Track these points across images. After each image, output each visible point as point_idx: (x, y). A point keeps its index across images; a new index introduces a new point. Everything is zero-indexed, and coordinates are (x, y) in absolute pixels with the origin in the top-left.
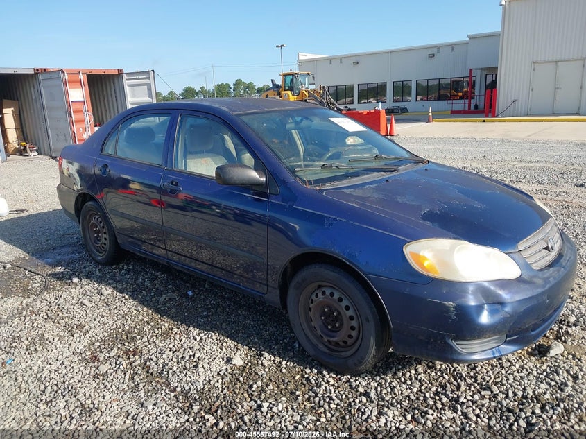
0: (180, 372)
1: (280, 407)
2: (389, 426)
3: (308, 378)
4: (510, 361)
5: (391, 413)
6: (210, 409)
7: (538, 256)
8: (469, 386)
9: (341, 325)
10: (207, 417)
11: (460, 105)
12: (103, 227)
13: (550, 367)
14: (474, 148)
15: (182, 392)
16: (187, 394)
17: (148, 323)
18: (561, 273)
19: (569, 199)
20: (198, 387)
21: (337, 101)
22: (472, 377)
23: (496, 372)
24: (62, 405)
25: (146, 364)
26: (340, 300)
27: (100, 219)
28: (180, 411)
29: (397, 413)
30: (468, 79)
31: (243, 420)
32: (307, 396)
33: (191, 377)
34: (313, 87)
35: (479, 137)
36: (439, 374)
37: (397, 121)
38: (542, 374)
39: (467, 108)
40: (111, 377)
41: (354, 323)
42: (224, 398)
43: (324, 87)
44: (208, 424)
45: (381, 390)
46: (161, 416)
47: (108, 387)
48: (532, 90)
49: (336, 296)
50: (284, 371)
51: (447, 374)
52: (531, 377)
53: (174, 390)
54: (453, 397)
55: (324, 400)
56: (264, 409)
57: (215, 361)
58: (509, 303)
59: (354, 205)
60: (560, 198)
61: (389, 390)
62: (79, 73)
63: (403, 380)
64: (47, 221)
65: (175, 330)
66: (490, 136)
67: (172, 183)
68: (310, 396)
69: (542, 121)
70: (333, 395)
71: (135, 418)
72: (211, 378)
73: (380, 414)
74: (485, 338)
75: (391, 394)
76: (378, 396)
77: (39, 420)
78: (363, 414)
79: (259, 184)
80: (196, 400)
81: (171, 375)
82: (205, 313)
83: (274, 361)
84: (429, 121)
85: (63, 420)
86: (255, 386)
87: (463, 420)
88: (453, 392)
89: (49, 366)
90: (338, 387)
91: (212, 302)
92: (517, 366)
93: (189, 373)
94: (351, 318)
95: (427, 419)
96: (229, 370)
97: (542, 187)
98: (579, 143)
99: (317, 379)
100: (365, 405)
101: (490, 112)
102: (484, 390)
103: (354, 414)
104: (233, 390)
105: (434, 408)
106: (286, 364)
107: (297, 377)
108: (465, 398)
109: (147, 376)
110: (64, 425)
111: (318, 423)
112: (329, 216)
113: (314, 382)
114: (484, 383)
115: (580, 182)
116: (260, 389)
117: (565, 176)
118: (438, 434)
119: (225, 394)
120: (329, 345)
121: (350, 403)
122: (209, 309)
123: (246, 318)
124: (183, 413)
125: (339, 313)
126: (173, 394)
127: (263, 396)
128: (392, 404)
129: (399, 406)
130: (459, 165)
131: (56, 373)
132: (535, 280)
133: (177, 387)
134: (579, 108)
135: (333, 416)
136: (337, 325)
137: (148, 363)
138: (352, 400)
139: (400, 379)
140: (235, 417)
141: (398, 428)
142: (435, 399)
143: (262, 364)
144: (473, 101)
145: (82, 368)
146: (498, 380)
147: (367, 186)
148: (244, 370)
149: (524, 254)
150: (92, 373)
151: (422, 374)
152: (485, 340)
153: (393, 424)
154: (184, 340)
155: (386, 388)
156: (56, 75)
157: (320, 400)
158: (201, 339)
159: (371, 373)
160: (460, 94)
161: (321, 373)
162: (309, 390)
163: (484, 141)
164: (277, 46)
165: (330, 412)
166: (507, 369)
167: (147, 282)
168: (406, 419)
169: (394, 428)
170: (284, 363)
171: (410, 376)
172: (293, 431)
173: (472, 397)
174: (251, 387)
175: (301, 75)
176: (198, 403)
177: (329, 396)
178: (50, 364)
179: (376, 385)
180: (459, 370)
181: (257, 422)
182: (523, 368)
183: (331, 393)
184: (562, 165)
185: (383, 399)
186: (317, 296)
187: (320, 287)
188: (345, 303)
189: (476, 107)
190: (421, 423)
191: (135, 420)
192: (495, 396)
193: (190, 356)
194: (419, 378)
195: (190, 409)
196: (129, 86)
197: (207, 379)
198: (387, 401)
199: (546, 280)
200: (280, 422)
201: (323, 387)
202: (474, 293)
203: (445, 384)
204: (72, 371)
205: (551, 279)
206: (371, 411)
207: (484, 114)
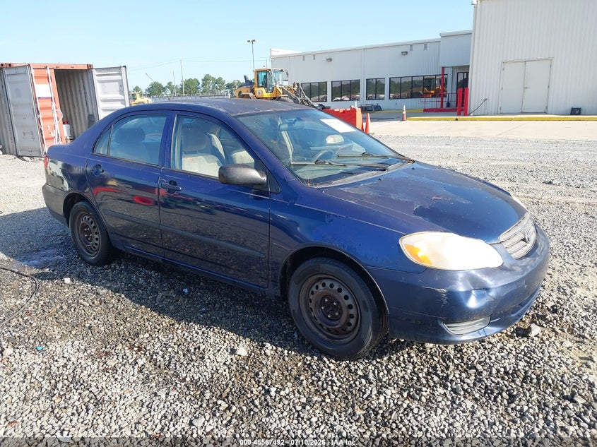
0: (188, 364)
1: (287, 391)
2: (388, 403)
3: (310, 364)
4: (491, 343)
5: (388, 392)
6: (221, 396)
7: (517, 246)
8: (457, 366)
9: (341, 313)
10: (219, 402)
11: (432, 103)
12: (95, 227)
13: (528, 347)
14: (449, 147)
15: (192, 381)
16: (196, 383)
17: (148, 320)
18: (536, 262)
19: (539, 196)
20: (207, 377)
21: (310, 98)
22: (459, 358)
23: (480, 353)
24: (76, 397)
25: (152, 358)
26: (340, 290)
27: (91, 220)
28: (193, 398)
29: (394, 392)
30: (440, 77)
31: (253, 404)
32: (310, 381)
33: (198, 368)
34: (286, 84)
35: (452, 135)
36: (429, 356)
37: (373, 119)
38: (520, 353)
39: (439, 106)
40: (120, 371)
41: (353, 312)
42: (233, 385)
43: (298, 84)
44: (221, 408)
45: (378, 373)
46: (175, 403)
47: (119, 380)
48: (502, 89)
49: (336, 287)
50: (287, 359)
51: (436, 357)
52: (511, 356)
53: (184, 380)
54: (443, 376)
55: (327, 383)
56: (273, 393)
57: (220, 352)
58: (493, 288)
59: (352, 202)
60: (530, 195)
61: (386, 372)
62: (46, 68)
63: (397, 363)
64: (25, 222)
65: (177, 326)
66: (464, 134)
67: (170, 182)
68: (313, 381)
69: (511, 120)
70: (335, 379)
71: (150, 406)
72: (218, 368)
73: (379, 393)
74: (473, 320)
75: (387, 376)
76: (375, 378)
77: (56, 412)
78: (364, 393)
79: (260, 184)
80: (206, 388)
81: (178, 367)
82: (203, 309)
83: (276, 350)
84: (403, 120)
85: (79, 411)
86: (261, 373)
87: (453, 395)
88: (442, 371)
89: (55, 363)
90: (339, 371)
91: (209, 299)
92: (498, 347)
93: (196, 364)
94: (350, 307)
95: (422, 395)
96: (235, 360)
97: (514, 185)
98: (547, 141)
99: (318, 365)
100: (365, 386)
101: (462, 110)
102: (471, 369)
103: (356, 395)
104: (241, 378)
105: (427, 386)
106: (288, 353)
107: (300, 364)
108: (454, 376)
109: (155, 369)
110: (81, 415)
111: (323, 404)
112: (328, 212)
113: (315, 368)
114: (470, 363)
115: (549, 180)
116: (265, 376)
117: (535, 174)
118: (432, 408)
119: (233, 382)
120: (328, 334)
121: (351, 385)
122: (207, 305)
123: (244, 312)
124: (196, 400)
125: (338, 303)
126: (183, 384)
127: (269, 382)
128: (389, 385)
129: (396, 386)
130: (436, 164)
131: (65, 369)
132: (514, 268)
133: (186, 377)
134: (547, 108)
135: (336, 397)
136: (337, 314)
137: (154, 357)
138: (352, 382)
139: (394, 362)
140: (245, 402)
141: (397, 404)
142: (427, 378)
143: (265, 354)
144: (445, 99)
145: (90, 364)
146: (481, 360)
147: (362, 185)
148: (248, 360)
149: (505, 245)
150: (101, 368)
151: (415, 358)
152: (472, 322)
153: (392, 401)
154: (186, 334)
155: (383, 371)
156: (22, 70)
157: (323, 384)
158: (203, 333)
159: (367, 358)
160: (433, 92)
161: (322, 360)
162: (312, 375)
163: (457, 139)
164: (249, 41)
165: (333, 394)
166: (489, 350)
167: (141, 281)
168: (403, 397)
169: (392, 404)
170: (286, 352)
171: (404, 359)
172: (301, 411)
173: (460, 375)
174: (257, 374)
175: (275, 72)
176: (208, 391)
177: (331, 380)
178: (56, 361)
179: (373, 368)
180: (447, 353)
181: (267, 405)
182: (503, 349)
183: (332, 377)
184: (532, 163)
185: (381, 381)
186: (317, 287)
187: (320, 279)
188: (344, 293)
189: (448, 105)
190: (416, 399)
191: (151, 408)
192: (480, 373)
193: (195, 349)
194: (412, 360)
195: (202, 397)
196: (100, 82)
197: (215, 369)
198: (385, 382)
199: (524, 268)
200: (289, 404)
201: (325, 372)
202: (463, 280)
203: (435, 365)
204: (80, 366)
205: (528, 267)
206: (371, 391)
207: (456, 113)
